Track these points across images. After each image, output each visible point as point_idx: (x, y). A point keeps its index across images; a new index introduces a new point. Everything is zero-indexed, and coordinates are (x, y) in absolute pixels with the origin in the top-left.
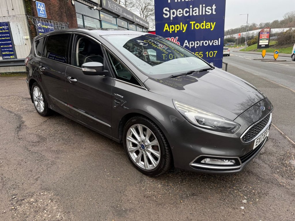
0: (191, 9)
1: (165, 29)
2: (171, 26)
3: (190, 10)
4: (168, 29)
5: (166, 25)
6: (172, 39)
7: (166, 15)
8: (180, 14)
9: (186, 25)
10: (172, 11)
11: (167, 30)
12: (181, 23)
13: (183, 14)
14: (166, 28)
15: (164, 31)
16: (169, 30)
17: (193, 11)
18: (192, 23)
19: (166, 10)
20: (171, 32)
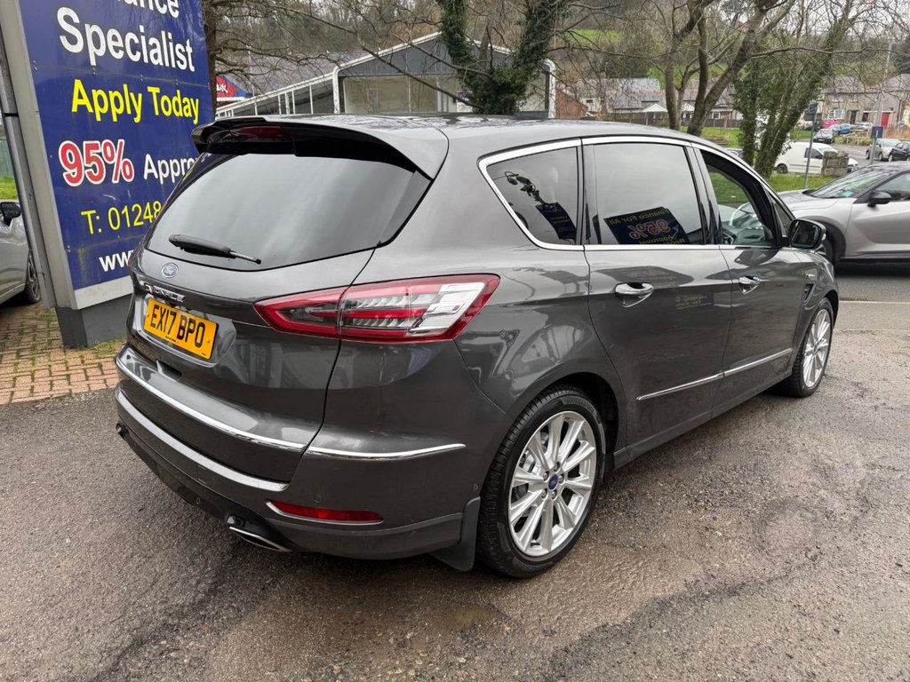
0: (143, 38)
1: (76, 102)
2: (95, 94)
3: (140, 40)
4: (85, 101)
5: (78, 85)
6: (108, 148)
7: (73, 40)
8: (117, 49)
9: (140, 96)
10: (90, 30)
11: (82, 108)
12: (125, 86)
13: (124, 49)
14: (80, 97)
15: (75, 109)
16: (90, 110)
17: (149, 48)
18: (154, 90)
19: (68, 19)
20: (98, 119)
